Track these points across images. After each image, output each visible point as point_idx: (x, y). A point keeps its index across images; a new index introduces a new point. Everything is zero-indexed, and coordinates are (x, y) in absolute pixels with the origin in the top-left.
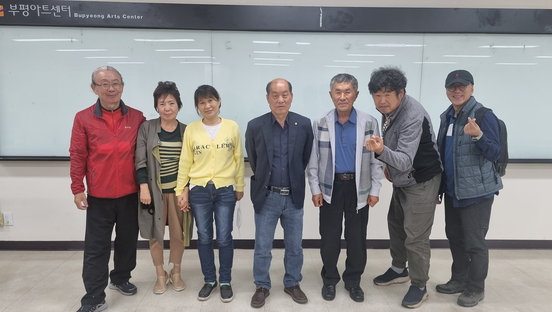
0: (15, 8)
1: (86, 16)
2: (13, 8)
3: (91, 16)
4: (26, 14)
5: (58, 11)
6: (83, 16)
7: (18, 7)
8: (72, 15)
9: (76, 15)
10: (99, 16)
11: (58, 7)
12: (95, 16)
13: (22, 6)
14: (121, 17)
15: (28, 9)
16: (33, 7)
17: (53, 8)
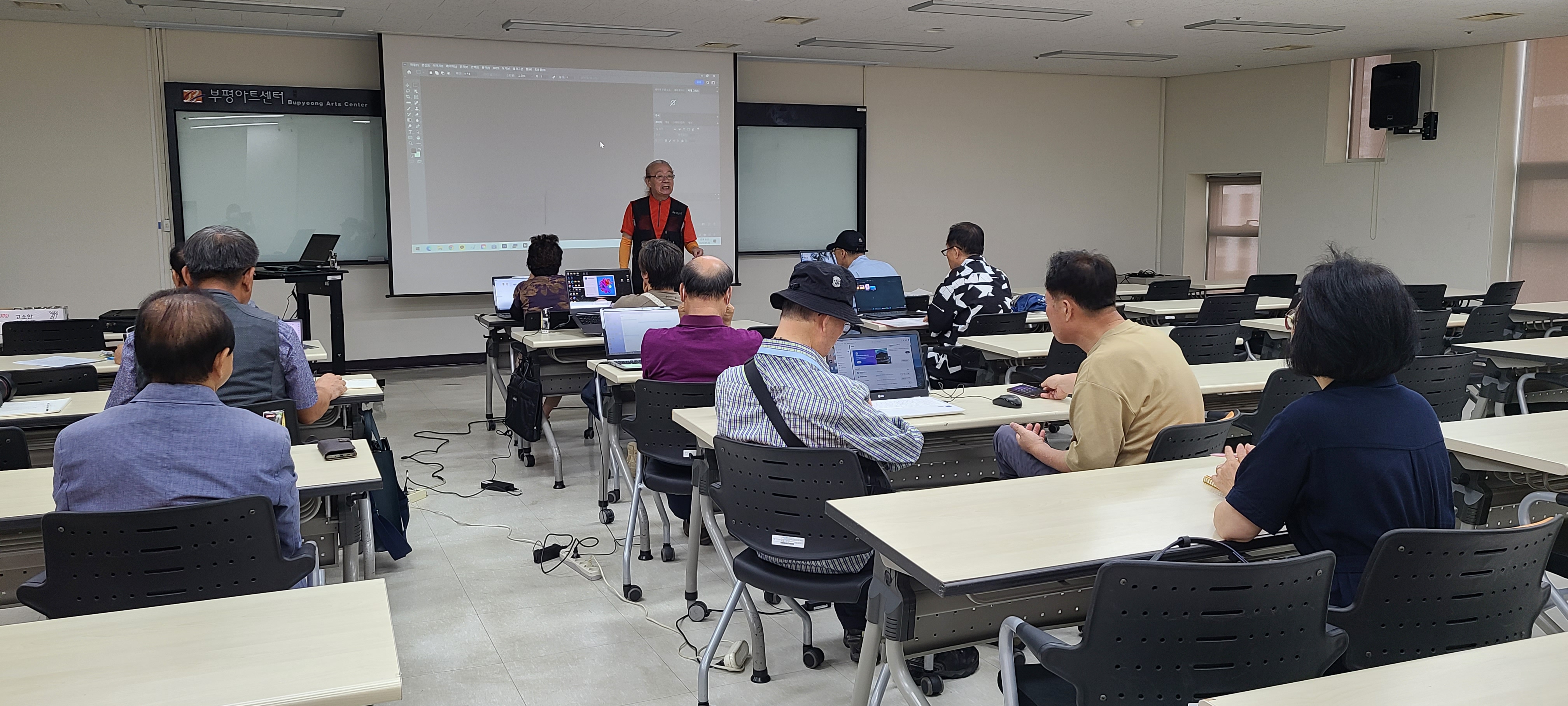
0: (216, 94)
1: (302, 104)
2: (213, 93)
3: (308, 103)
4: (230, 100)
5: (269, 97)
7: (221, 93)
8: (286, 102)
9: (290, 102)
10: (317, 104)
11: (269, 94)
12: (312, 103)
13: (225, 92)
14: (343, 104)
15: (232, 94)
16: (239, 93)
17: (263, 94)
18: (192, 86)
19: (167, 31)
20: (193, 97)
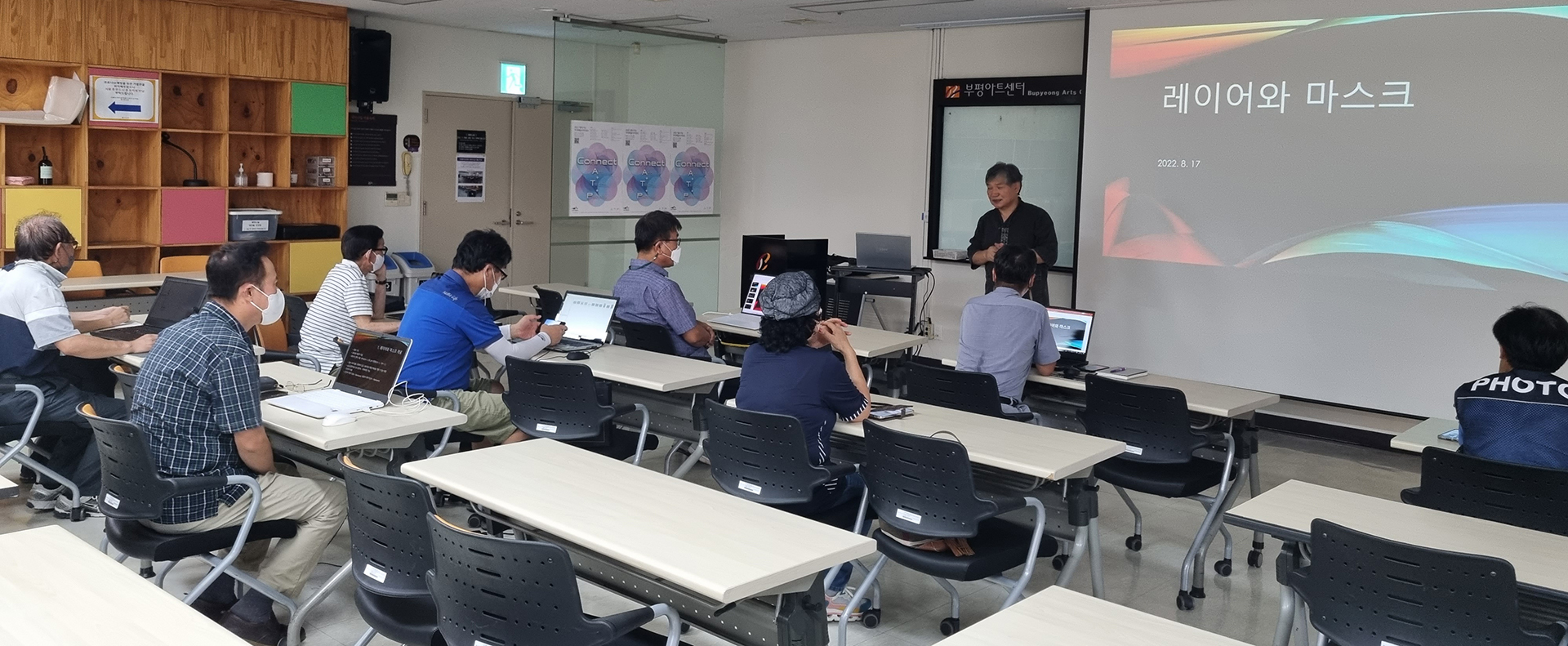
0: (970, 88)
1: (1040, 93)
2: (968, 88)
3: (1045, 93)
4: (980, 94)
5: (1012, 89)
6: (1037, 94)
7: (974, 87)
8: (1026, 92)
9: (1030, 93)
10: (1053, 93)
11: (1012, 85)
12: (1050, 93)
13: (978, 86)
14: (1078, 93)
15: (983, 88)
16: (988, 86)
17: (1008, 86)
18: (953, 82)
19: (946, 31)
20: (953, 92)
